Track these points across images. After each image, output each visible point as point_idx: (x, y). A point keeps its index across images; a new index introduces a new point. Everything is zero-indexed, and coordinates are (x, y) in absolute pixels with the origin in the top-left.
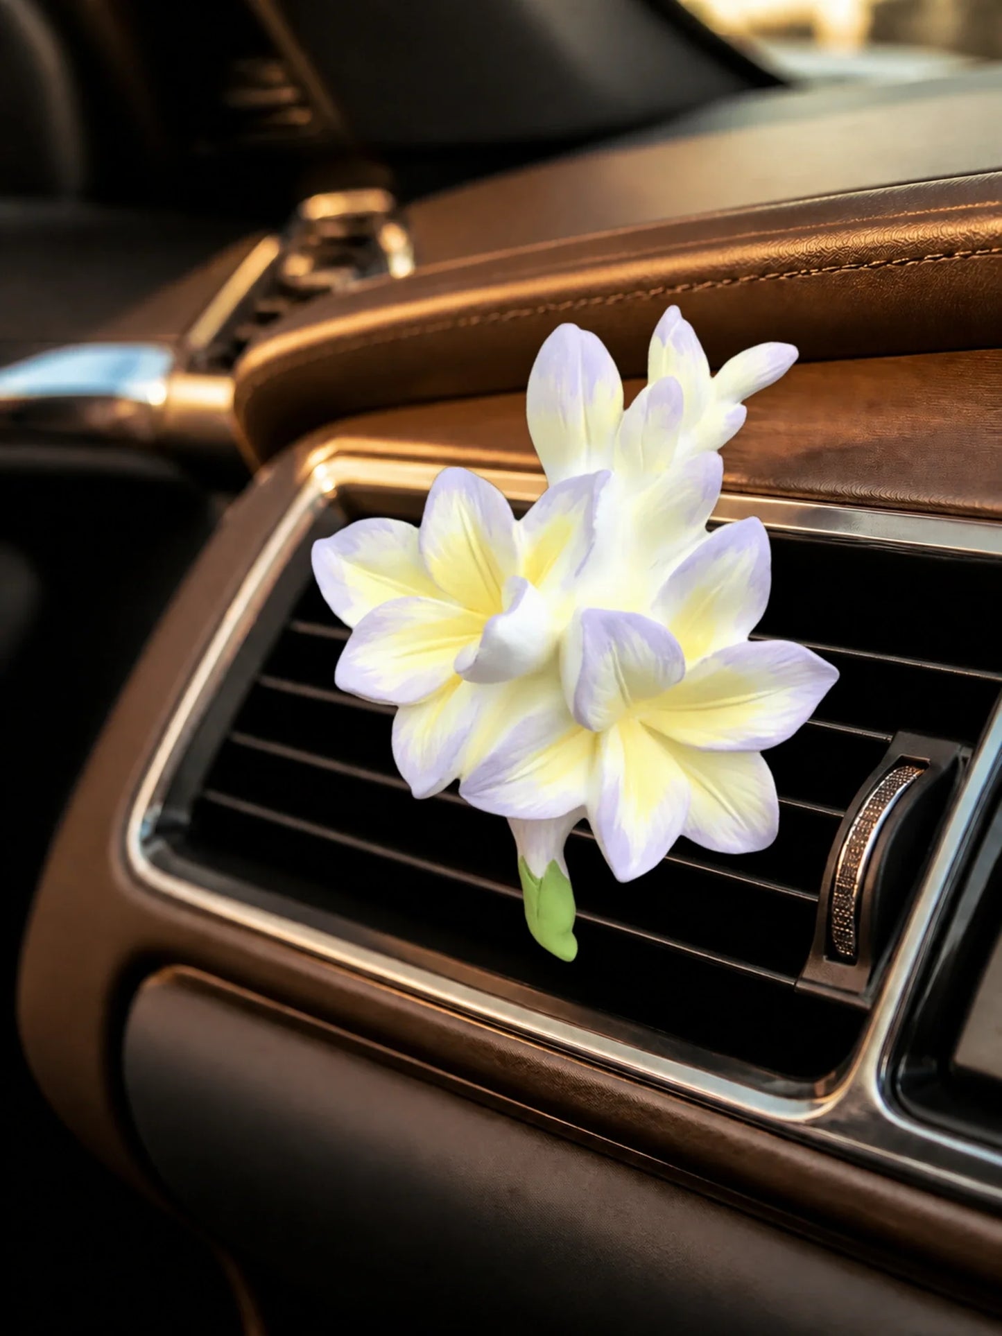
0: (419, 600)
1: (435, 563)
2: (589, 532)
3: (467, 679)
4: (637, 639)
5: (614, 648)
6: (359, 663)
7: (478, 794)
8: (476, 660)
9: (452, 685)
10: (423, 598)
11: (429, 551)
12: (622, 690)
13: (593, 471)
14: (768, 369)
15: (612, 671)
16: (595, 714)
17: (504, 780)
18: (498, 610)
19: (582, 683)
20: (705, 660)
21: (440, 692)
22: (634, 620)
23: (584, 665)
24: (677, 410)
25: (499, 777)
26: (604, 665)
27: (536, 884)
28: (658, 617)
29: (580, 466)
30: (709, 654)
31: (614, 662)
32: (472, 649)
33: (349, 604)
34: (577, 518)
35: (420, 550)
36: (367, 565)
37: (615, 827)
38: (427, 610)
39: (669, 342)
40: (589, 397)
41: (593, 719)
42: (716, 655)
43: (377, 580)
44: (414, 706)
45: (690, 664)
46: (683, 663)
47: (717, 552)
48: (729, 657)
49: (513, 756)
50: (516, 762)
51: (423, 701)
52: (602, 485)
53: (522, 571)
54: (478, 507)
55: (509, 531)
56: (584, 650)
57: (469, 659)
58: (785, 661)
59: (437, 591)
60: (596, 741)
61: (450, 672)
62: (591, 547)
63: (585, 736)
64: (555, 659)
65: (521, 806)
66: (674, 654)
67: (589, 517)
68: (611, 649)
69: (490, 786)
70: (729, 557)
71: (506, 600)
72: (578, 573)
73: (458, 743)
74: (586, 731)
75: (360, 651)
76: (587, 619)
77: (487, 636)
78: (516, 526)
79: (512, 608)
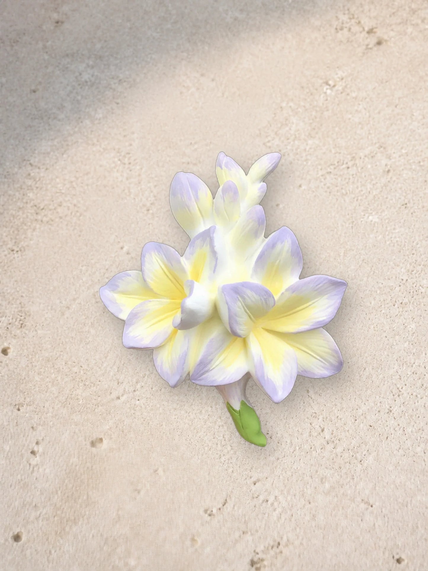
0: (150, 301)
1: (152, 283)
2: (214, 253)
3: (180, 329)
4: (249, 292)
5: (240, 299)
6: (131, 334)
7: (199, 379)
8: (181, 320)
9: (174, 333)
10: (151, 300)
11: (148, 280)
12: (250, 316)
13: (208, 227)
14: (270, 165)
15: (243, 309)
16: (241, 330)
17: (209, 370)
18: (184, 297)
19: (230, 317)
20: (283, 293)
21: (170, 338)
22: (245, 285)
23: (229, 309)
24: (236, 192)
25: (206, 369)
26: (238, 308)
27: (238, 413)
28: (256, 281)
29: (202, 228)
30: (283, 290)
31: (242, 304)
32: (178, 316)
33: (121, 311)
34: (206, 249)
35: (145, 280)
36: (124, 293)
37: (266, 378)
38: (154, 305)
39: (223, 166)
40: (197, 198)
41: (240, 332)
42: (287, 290)
43: (130, 298)
44: (160, 347)
45: (276, 297)
46: (273, 297)
47: (272, 246)
48: (293, 289)
49: (210, 358)
50: (212, 360)
51: (163, 344)
52: (214, 232)
53: (190, 277)
54: (164, 257)
55: (179, 262)
56: (227, 303)
57: (178, 321)
58: (319, 284)
59: (156, 295)
60: (245, 342)
61: (172, 328)
62: (217, 259)
63: (239, 341)
64: (215, 309)
65: (221, 379)
66: (268, 295)
67: (212, 247)
68: (239, 300)
69: (203, 374)
70: (279, 246)
71: (187, 291)
72: (214, 271)
73: (184, 358)
74: (239, 338)
75: (130, 329)
76: (224, 290)
77: (184, 310)
78: (183, 260)
79: (191, 294)
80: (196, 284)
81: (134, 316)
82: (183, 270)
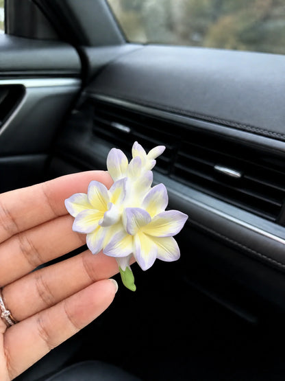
1: (92, 202)
2: (125, 191)
3: (101, 226)
4: (139, 213)
6: (77, 225)
7: (107, 252)
9: (99, 228)
10: (90, 209)
11: (90, 199)
12: (137, 225)
13: (123, 178)
14: (159, 152)
15: (134, 221)
16: (132, 231)
17: (113, 249)
18: (107, 210)
19: (128, 224)
20: (156, 217)
21: (96, 230)
22: (137, 209)
23: (128, 220)
24: (140, 163)
26: (132, 220)
27: (123, 272)
28: (143, 208)
29: (120, 177)
30: (156, 215)
31: (135, 219)
32: (102, 219)
33: (73, 212)
34: (121, 188)
35: (88, 199)
36: (77, 204)
37: (140, 257)
38: (91, 212)
39: (136, 149)
40: (120, 162)
41: (131, 233)
42: (158, 215)
43: (80, 207)
44: (89, 234)
45: (152, 218)
47: (154, 192)
48: (160, 215)
49: (115, 243)
51: (92, 232)
52: (126, 181)
53: (111, 201)
54: (99, 188)
55: (106, 193)
56: (127, 217)
57: (102, 222)
58: (174, 214)
59: (92, 207)
60: (133, 238)
61: (97, 225)
62: (125, 194)
63: (130, 237)
64: (121, 219)
65: (118, 254)
66: (148, 216)
67: (124, 188)
68: (133, 216)
69: (110, 250)
70: (157, 192)
71: (108, 208)
72: (123, 200)
73: (101, 241)
74: (130, 235)
75: (77, 222)
76: (127, 210)
77: (105, 217)
78: (108, 192)
79: (110, 209)
80: (113, 205)
81: (80, 216)
82: (108, 197)
